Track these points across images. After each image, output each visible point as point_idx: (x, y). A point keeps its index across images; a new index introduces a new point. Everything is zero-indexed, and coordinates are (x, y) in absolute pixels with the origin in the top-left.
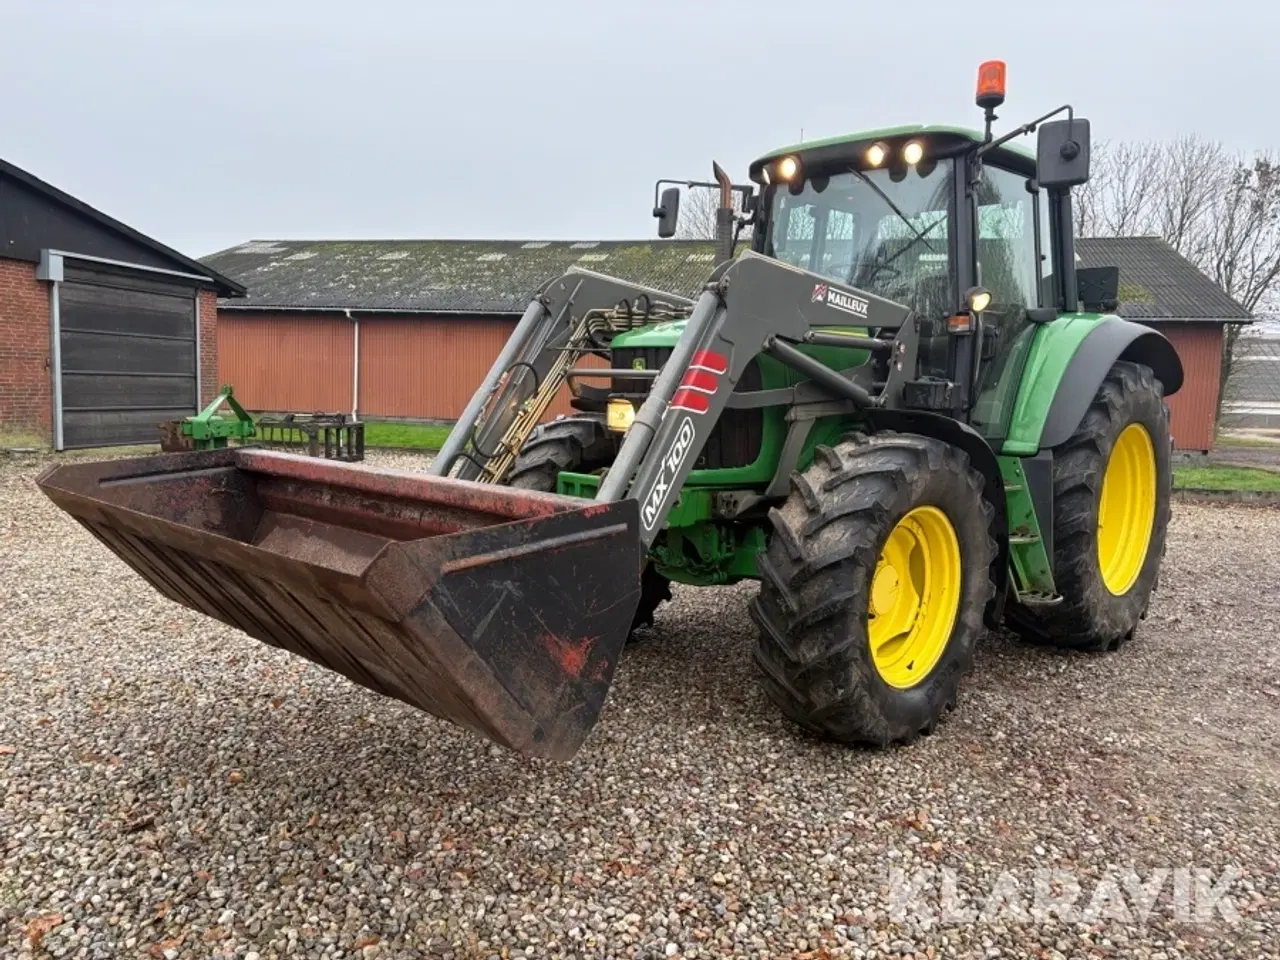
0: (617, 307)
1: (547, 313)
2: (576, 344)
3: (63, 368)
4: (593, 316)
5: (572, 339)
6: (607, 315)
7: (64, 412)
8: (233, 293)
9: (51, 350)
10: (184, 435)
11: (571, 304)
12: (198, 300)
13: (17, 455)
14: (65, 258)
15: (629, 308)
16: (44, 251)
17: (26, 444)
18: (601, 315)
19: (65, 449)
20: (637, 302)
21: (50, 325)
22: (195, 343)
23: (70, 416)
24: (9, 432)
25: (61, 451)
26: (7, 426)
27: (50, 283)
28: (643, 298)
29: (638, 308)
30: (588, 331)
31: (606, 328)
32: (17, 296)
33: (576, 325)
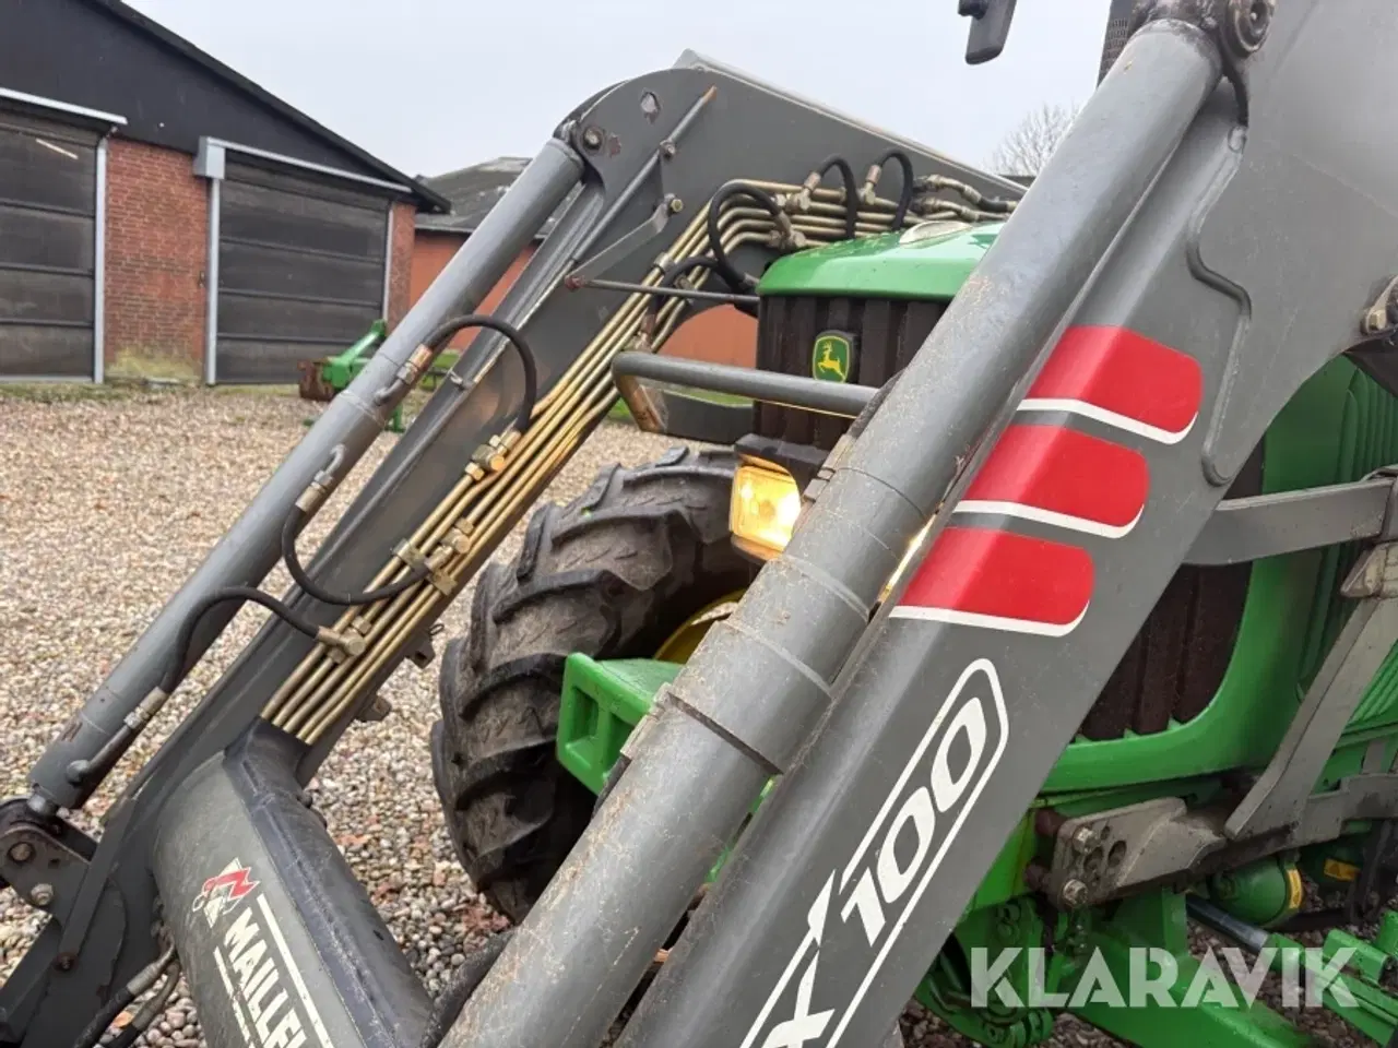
0: (815, 178)
1: (589, 177)
2: (674, 276)
3: (220, 285)
4: (735, 196)
5: (663, 261)
6: (781, 200)
7: (219, 339)
8: (437, 208)
9: (207, 263)
10: (324, 380)
11: (668, 156)
12: (391, 214)
13: (155, 387)
14: (228, 151)
15: (851, 185)
16: (201, 139)
17: (170, 375)
18: (761, 199)
19: (217, 384)
20: (875, 170)
21: (207, 232)
22: (384, 265)
23: (226, 345)
24: (149, 357)
25: (211, 386)
26: (147, 350)
27: (209, 181)
28: (895, 163)
29: (878, 189)
30: (714, 244)
31: (775, 236)
32: (167, 193)
33: (677, 222)
